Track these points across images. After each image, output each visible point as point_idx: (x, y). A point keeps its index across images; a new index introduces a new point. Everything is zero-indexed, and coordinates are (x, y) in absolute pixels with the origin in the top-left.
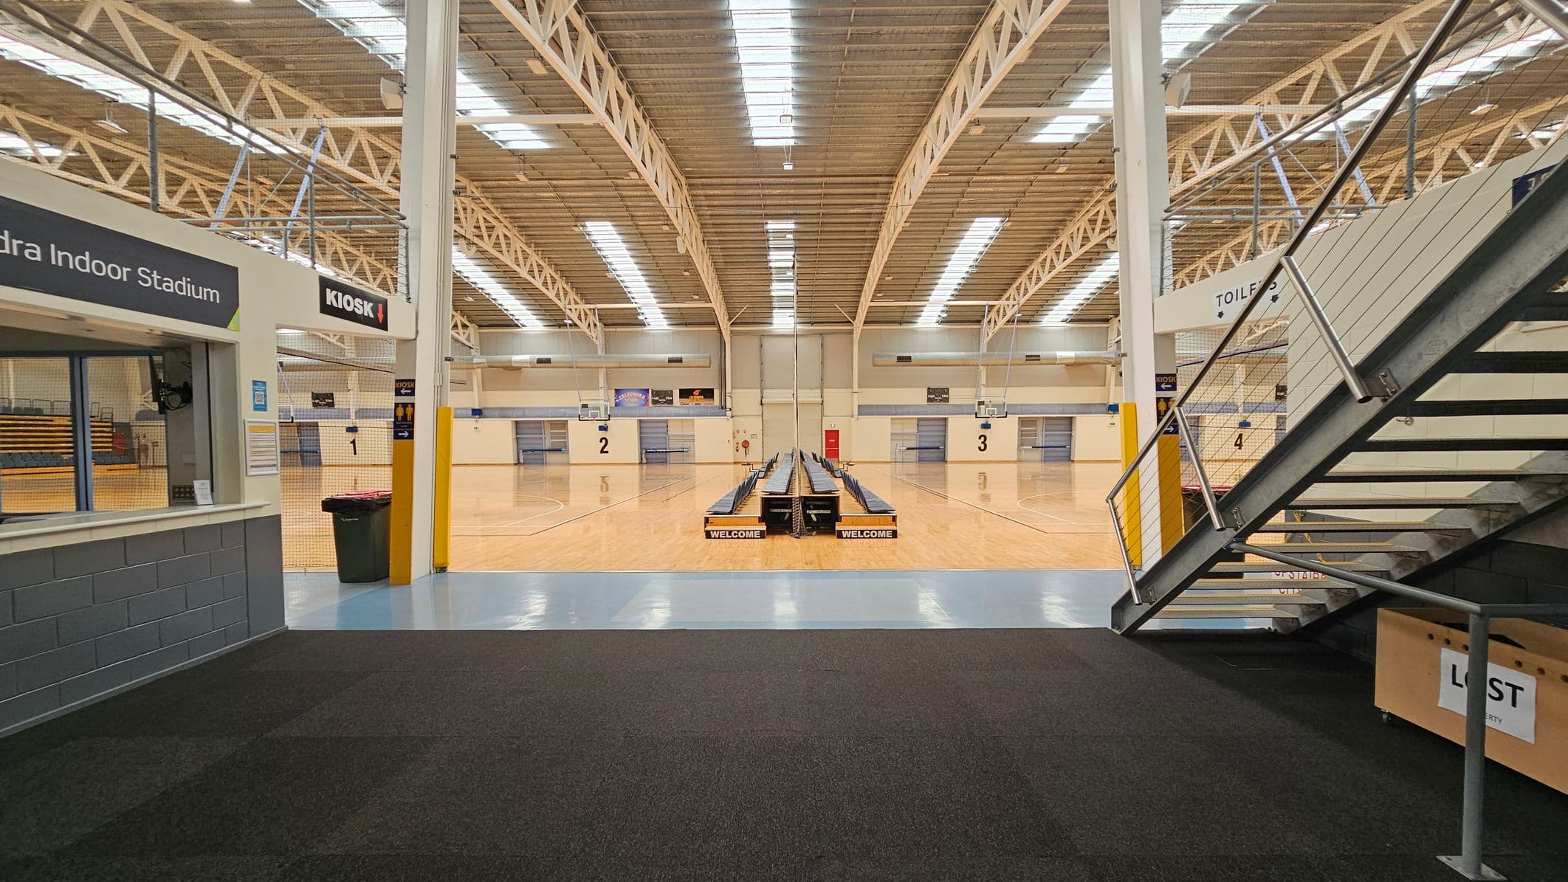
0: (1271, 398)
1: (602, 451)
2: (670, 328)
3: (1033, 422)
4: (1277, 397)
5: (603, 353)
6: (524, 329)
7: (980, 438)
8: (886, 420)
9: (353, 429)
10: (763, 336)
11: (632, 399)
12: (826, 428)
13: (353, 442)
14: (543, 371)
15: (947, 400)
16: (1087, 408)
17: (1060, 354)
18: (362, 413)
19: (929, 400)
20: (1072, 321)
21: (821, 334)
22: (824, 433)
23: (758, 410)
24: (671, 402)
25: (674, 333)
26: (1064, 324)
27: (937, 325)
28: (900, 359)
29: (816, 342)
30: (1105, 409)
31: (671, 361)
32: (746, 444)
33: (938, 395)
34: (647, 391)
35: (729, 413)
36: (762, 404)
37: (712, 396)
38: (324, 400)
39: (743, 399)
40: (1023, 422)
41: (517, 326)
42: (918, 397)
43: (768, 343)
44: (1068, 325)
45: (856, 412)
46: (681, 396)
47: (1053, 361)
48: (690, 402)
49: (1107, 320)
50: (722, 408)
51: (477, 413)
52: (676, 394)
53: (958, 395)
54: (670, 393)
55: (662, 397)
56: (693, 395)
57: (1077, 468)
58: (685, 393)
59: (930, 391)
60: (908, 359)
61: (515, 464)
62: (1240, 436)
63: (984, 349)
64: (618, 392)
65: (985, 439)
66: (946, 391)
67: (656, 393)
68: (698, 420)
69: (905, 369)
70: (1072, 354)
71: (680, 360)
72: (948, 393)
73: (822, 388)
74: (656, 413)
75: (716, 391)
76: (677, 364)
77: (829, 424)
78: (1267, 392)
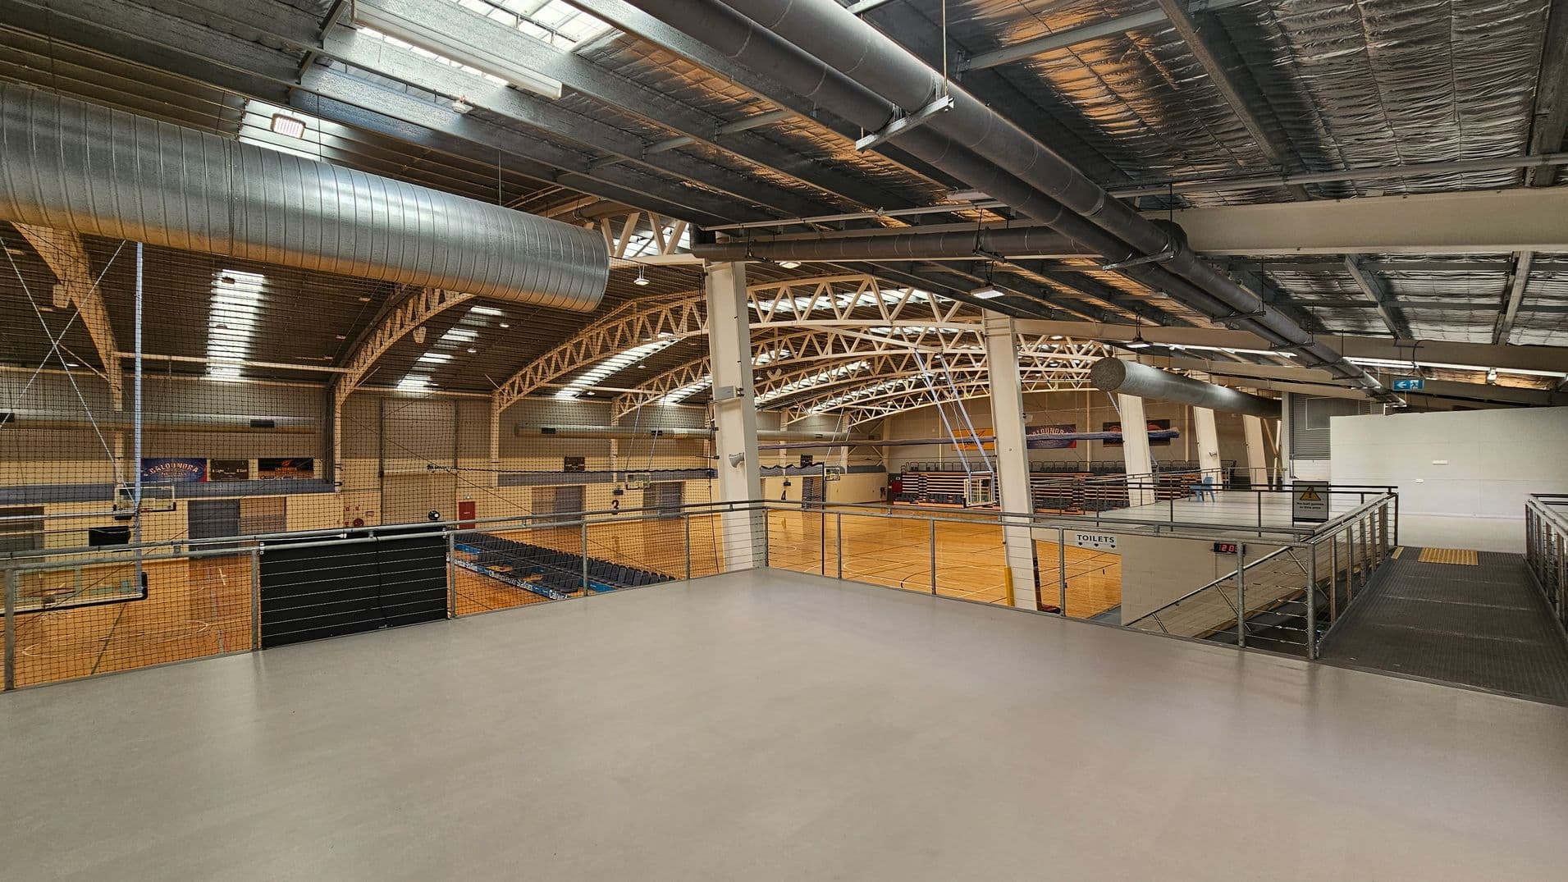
0: (799, 465)
2: (245, 380)
3: (654, 486)
4: (803, 465)
7: (613, 503)
8: (526, 491)
10: (383, 399)
11: (176, 472)
12: (460, 499)
15: (583, 469)
16: (692, 473)
17: (677, 430)
19: (566, 468)
21: (456, 400)
22: (458, 505)
23: (374, 482)
24: (245, 476)
25: (252, 386)
26: (675, 404)
27: (573, 399)
28: (545, 430)
29: (450, 408)
31: (255, 424)
32: (358, 524)
33: (574, 464)
34: (200, 462)
35: (337, 489)
36: (381, 474)
37: (311, 468)
39: (359, 471)
40: (646, 487)
42: (558, 465)
43: (389, 407)
44: (677, 405)
45: (496, 483)
46: (261, 469)
47: (671, 435)
48: (278, 477)
50: (327, 482)
52: (254, 465)
53: (592, 464)
54: (244, 464)
55: (232, 468)
56: (280, 466)
58: (268, 465)
59: (567, 459)
60: (552, 431)
62: (785, 492)
63: (615, 424)
64: (148, 463)
65: (617, 504)
66: (582, 460)
67: (218, 464)
68: (292, 499)
69: (548, 441)
70: (685, 431)
71: (270, 424)
72: (583, 463)
73: (455, 458)
74: (219, 491)
75: (318, 465)
76: (270, 429)
77: (464, 495)
78: (796, 461)
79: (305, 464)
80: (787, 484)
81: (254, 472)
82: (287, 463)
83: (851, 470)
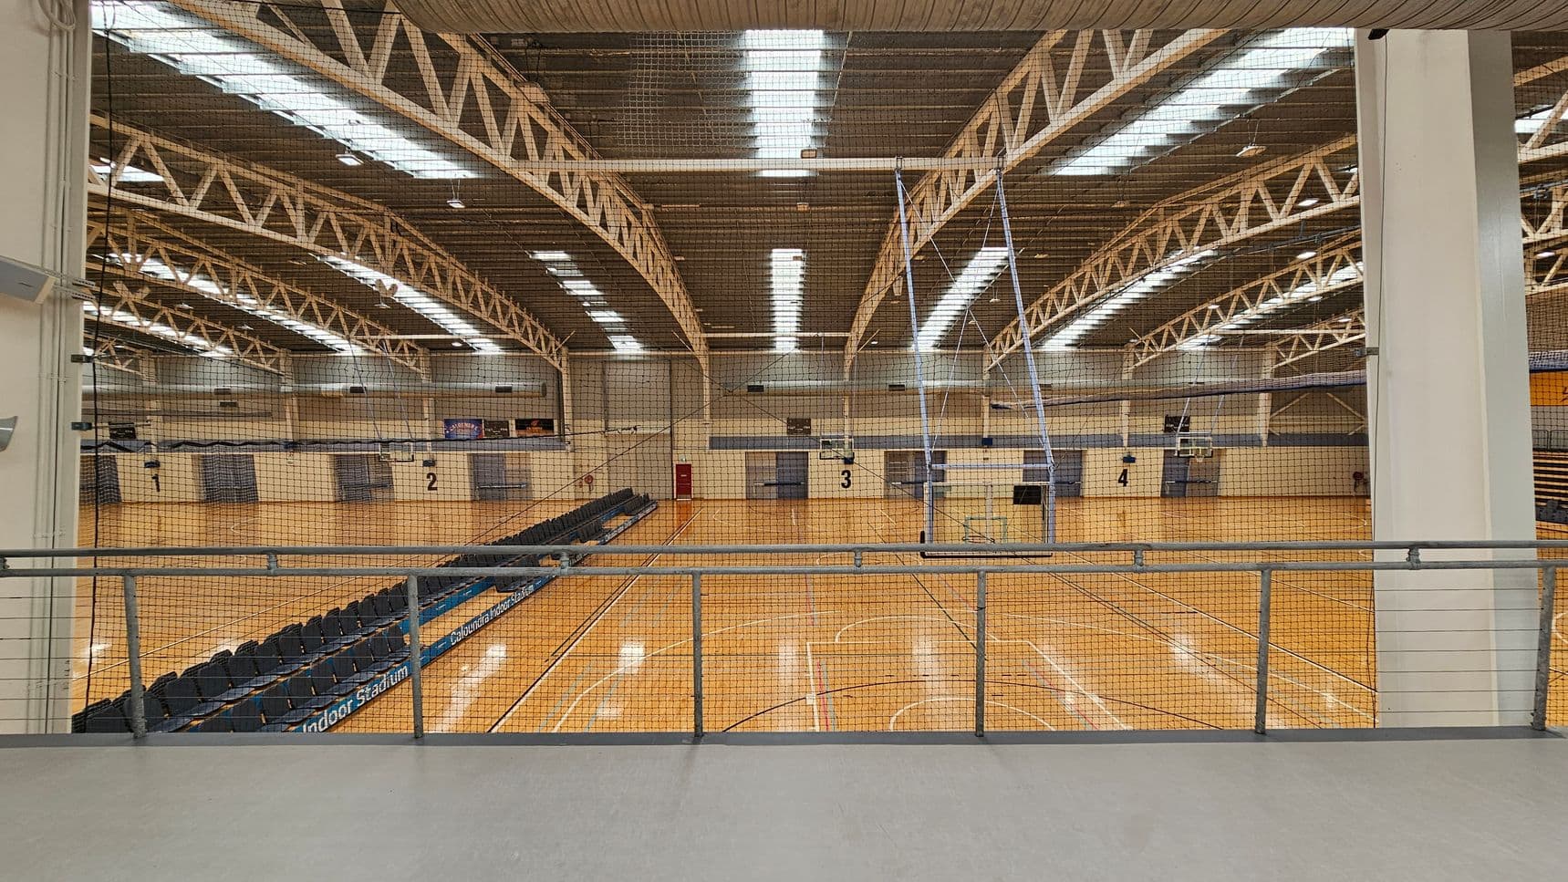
0: (1160, 430)
1: (430, 488)
3: (903, 456)
4: (1167, 430)
5: (429, 380)
6: (343, 354)
7: (843, 474)
8: (739, 455)
9: (154, 465)
10: (606, 362)
11: (464, 430)
12: (677, 462)
13: (156, 478)
14: (358, 401)
15: (808, 432)
16: (959, 442)
17: (926, 383)
18: (166, 447)
19: (789, 432)
20: (941, 347)
21: (670, 360)
22: (674, 469)
23: (601, 442)
24: (506, 434)
26: (936, 350)
27: (797, 350)
28: (751, 389)
29: (662, 370)
30: (979, 442)
31: (499, 390)
32: (590, 479)
33: (799, 426)
34: (478, 422)
35: (568, 448)
36: (606, 436)
37: (551, 428)
38: (124, 432)
40: (890, 457)
41: (328, 351)
42: (777, 428)
43: (612, 371)
44: (940, 351)
45: (708, 445)
46: (518, 428)
47: (918, 391)
48: (527, 434)
49: (982, 346)
50: (560, 441)
51: (293, 446)
52: (513, 426)
53: (822, 427)
54: (506, 424)
55: (496, 429)
56: (531, 426)
58: (521, 425)
59: (790, 422)
60: (760, 388)
61: (335, 502)
62: (1125, 473)
63: (847, 377)
64: (448, 423)
65: (849, 475)
66: (808, 422)
67: (490, 424)
69: (757, 399)
70: (938, 384)
71: (509, 390)
72: (809, 424)
73: (672, 418)
74: (489, 448)
75: (556, 422)
76: (506, 394)
77: (681, 458)
78: (1155, 425)
79: (547, 424)
80: (1129, 459)
81: (514, 434)
82: (534, 423)
83: (1274, 440)
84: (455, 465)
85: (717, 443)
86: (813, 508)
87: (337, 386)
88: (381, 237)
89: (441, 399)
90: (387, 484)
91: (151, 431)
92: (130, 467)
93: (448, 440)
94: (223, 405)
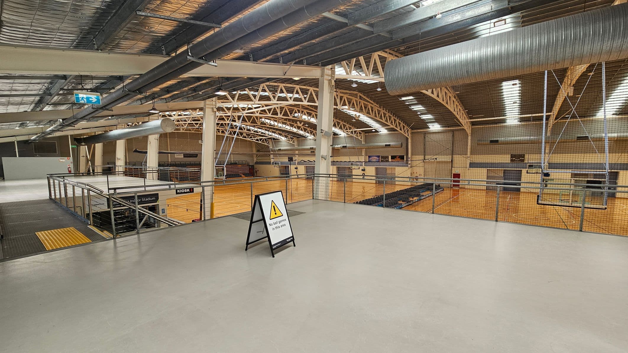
2: (389, 132)
5: (364, 143)
6: (341, 135)
8: (484, 171)
9: (296, 168)
10: (425, 133)
11: (374, 159)
12: (453, 173)
13: (297, 172)
14: (344, 150)
15: (523, 161)
18: (299, 163)
19: (512, 160)
20: (619, 114)
21: (453, 131)
22: (452, 174)
23: (422, 164)
24: (388, 161)
25: (390, 134)
26: (614, 116)
27: (519, 123)
28: (492, 141)
29: (450, 135)
31: (386, 145)
32: (417, 178)
33: (518, 158)
34: (378, 157)
35: (409, 166)
36: (424, 161)
37: (404, 159)
38: (291, 159)
41: (338, 135)
42: (506, 159)
43: (428, 137)
44: (618, 116)
45: (468, 166)
46: (392, 159)
48: (395, 161)
50: (407, 163)
52: (390, 157)
53: (530, 158)
54: (388, 157)
55: (384, 159)
57: (617, 202)
58: (393, 157)
59: (512, 156)
60: (497, 141)
61: (337, 181)
64: (369, 157)
66: (523, 156)
67: (382, 157)
68: (397, 168)
69: (496, 146)
70: (615, 135)
71: (389, 145)
72: (524, 157)
73: (452, 155)
74: (382, 165)
75: (405, 157)
76: (389, 147)
77: (455, 171)
79: (402, 158)
81: (390, 160)
82: (397, 157)
84: (371, 170)
85: (473, 165)
86: (522, 196)
87: (339, 146)
88: (356, 101)
89: (368, 149)
90: (350, 176)
91: (297, 158)
92: (292, 168)
93: (369, 162)
94: (311, 152)
